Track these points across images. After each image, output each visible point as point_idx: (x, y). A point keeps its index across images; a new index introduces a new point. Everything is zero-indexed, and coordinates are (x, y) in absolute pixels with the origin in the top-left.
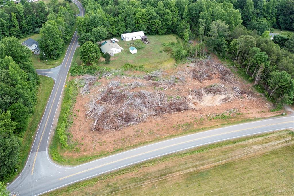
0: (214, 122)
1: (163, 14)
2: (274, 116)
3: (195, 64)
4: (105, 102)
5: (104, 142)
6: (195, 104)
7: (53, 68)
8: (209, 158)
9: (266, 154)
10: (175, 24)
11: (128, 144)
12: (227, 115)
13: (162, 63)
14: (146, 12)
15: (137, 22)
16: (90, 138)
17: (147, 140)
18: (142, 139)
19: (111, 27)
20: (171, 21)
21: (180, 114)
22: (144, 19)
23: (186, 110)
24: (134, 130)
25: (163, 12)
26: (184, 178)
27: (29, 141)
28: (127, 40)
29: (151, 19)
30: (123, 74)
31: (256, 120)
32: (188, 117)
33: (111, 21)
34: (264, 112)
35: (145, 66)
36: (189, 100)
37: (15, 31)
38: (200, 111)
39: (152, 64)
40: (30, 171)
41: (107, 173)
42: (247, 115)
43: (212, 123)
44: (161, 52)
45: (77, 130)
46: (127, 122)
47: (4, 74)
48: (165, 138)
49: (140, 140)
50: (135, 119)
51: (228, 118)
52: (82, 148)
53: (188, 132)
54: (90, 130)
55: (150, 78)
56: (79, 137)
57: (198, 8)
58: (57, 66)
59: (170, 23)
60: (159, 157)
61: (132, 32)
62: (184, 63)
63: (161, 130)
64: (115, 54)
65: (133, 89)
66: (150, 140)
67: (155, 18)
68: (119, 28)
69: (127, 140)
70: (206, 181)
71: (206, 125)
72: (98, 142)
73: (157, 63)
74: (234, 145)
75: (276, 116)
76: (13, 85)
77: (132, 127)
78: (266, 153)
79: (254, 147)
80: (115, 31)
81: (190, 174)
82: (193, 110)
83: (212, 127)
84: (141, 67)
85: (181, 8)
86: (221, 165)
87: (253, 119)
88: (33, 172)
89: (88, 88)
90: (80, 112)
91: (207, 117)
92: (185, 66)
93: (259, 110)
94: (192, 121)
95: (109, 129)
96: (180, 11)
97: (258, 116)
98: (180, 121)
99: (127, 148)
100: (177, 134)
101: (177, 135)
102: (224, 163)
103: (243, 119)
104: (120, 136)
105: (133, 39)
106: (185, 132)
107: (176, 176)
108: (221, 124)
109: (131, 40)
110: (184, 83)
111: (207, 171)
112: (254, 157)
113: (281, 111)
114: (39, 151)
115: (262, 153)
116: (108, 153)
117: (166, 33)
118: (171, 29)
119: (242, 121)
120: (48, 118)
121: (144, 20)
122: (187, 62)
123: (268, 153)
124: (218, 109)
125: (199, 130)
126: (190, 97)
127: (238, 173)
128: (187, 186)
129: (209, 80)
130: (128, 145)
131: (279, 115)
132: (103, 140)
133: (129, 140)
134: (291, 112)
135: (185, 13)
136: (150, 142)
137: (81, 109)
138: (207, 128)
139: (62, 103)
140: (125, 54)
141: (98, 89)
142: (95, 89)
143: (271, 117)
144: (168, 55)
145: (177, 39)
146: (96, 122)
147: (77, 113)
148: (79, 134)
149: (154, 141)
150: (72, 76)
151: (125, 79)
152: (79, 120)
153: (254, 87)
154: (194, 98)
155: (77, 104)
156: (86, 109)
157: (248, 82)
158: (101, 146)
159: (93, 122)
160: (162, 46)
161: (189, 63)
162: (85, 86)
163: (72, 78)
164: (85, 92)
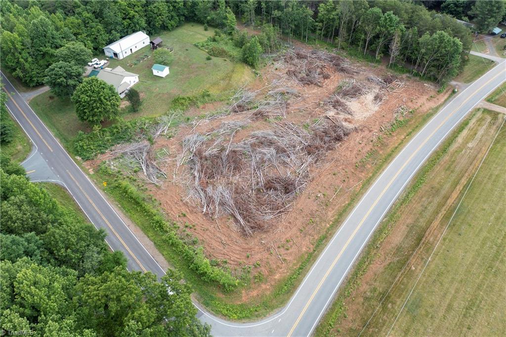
0: (396, 135)
2: (448, 98)
3: (281, 61)
4: (214, 177)
5: (287, 241)
6: (347, 121)
8: (441, 186)
11: (323, 224)
12: (402, 119)
13: (231, 77)
16: (257, 247)
17: (343, 205)
18: (335, 205)
21: (346, 143)
23: (348, 135)
24: (311, 199)
30: (188, 119)
31: (436, 112)
32: (360, 143)
34: (434, 97)
36: (335, 119)
38: (366, 128)
39: (216, 84)
42: (421, 109)
43: (396, 138)
44: (208, 59)
45: (222, 248)
46: (287, 192)
48: (364, 189)
49: (333, 209)
50: (296, 181)
51: (406, 122)
52: (264, 271)
53: (381, 166)
55: (242, 108)
56: (238, 257)
58: (27, 155)
61: (121, 37)
62: (265, 66)
63: (346, 180)
65: (235, 136)
66: (347, 202)
68: (94, 36)
69: (317, 219)
70: (471, 216)
71: (392, 145)
72: (279, 247)
73: (223, 79)
77: (303, 197)
79: (470, 145)
81: (446, 217)
82: (356, 130)
83: (400, 144)
84: (206, 95)
87: (432, 111)
90: (187, 216)
91: (383, 133)
92: (271, 70)
93: (426, 97)
94: (370, 146)
95: (271, 217)
97: (433, 105)
98: (358, 154)
99: (329, 230)
100: (371, 175)
101: (373, 176)
103: (422, 116)
104: (302, 220)
106: (378, 167)
107: (434, 230)
108: (406, 134)
109: (131, 52)
110: (299, 96)
113: (448, 88)
116: (311, 254)
119: (425, 120)
120: (135, 257)
122: (267, 62)
124: (384, 116)
125: (390, 155)
126: (331, 113)
127: (489, 186)
128: (460, 235)
129: (326, 78)
130: (326, 226)
131: (452, 95)
132: (283, 240)
133: (321, 218)
134: (458, 85)
136: (349, 204)
137: (184, 210)
138: (396, 148)
139: (130, 217)
140: (151, 83)
141: (174, 161)
142: (169, 164)
143: (446, 101)
144: (225, 60)
145: (206, 30)
146: (239, 217)
147: (185, 219)
148: (232, 252)
149: (353, 200)
150: (88, 159)
151: (200, 126)
152: (203, 229)
153: (390, 68)
154: (338, 114)
155: (165, 205)
156: (194, 205)
157: (376, 65)
158: (290, 251)
159: (232, 220)
160: (199, 48)
161: (273, 64)
162: (142, 167)
163: (94, 165)
164: (158, 178)
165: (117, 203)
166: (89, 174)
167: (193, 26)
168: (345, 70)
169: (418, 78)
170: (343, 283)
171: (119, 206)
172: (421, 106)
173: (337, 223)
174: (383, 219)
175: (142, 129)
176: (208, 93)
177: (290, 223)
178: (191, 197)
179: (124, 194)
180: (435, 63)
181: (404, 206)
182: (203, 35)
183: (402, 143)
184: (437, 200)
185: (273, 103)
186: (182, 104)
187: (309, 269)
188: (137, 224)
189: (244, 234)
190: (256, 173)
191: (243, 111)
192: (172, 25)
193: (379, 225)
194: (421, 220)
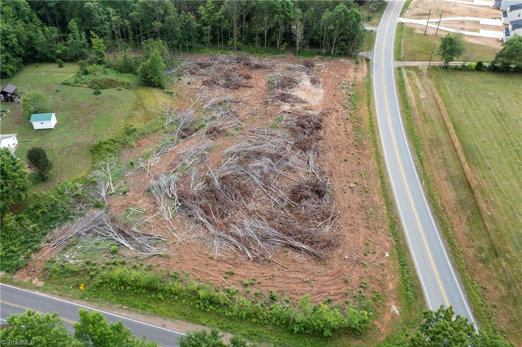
0: (360, 108)
3: (186, 75)
4: (225, 215)
5: (366, 245)
6: (308, 109)
11: (380, 212)
13: (143, 105)
16: (345, 267)
17: (378, 186)
18: (373, 189)
21: (327, 129)
24: (348, 193)
30: (131, 163)
31: (371, 80)
32: (340, 125)
34: (358, 69)
36: (295, 111)
38: (330, 110)
42: (357, 81)
43: (362, 110)
44: (97, 93)
45: (309, 288)
46: (321, 196)
48: (381, 164)
52: (375, 287)
53: (375, 137)
62: (173, 84)
63: (360, 161)
69: (371, 209)
70: (481, 150)
71: (365, 117)
72: (366, 254)
73: (136, 109)
77: (338, 194)
79: (422, 96)
82: (323, 115)
90: (234, 272)
91: (349, 109)
92: (184, 86)
93: (352, 70)
94: (350, 124)
98: (348, 135)
100: (374, 149)
101: (377, 149)
104: (358, 217)
108: (366, 104)
124: (335, 95)
126: (286, 107)
130: (383, 212)
132: (362, 245)
133: (373, 207)
136: (383, 183)
137: (224, 267)
138: (371, 118)
139: (155, 314)
140: (39, 139)
141: (157, 218)
142: (153, 224)
143: (368, 68)
144: (120, 90)
145: (61, 66)
146: (297, 244)
147: (236, 278)
148: (325, 285)
149: (382, 178)
150: (18, 268)
151: (153, 167)
152: (268, 278)
153: (298, 55)
154: (292, 106)
155: (194, 273)
156: (232, 257)
157: (283, 55)
158: (378, 253)
159: (290, 252)
160: (74, 86)
161: (180, 79)
162: (118, 242)
163: (34, 271)
164: (155, 245)
165: (118, 305)
166: (38, 288)
167: (37, 67)
168: (260, 67)
169: (330, 57)
170: (450, 259)
171: (124, 307)
172: (355, 78)
173: (390, 204)
174: (422, 183)
175: (77, 195)
176: (134, 127)
177: (350, 225)
178: (217, 249)
179: (122, 288)
180: (342, 37)
181: (425, 165)
182: (61, 72)
183: (371, 112)
184: (446, 149)
185: (219, 115)
186: (108, 150)
187: (412, 262)
188: (173, 317)
189: (318, 259)
190: (270, 190)
191: (192, 134)
192: (10, 70)
193: (424, 190)
194: (452, 170)
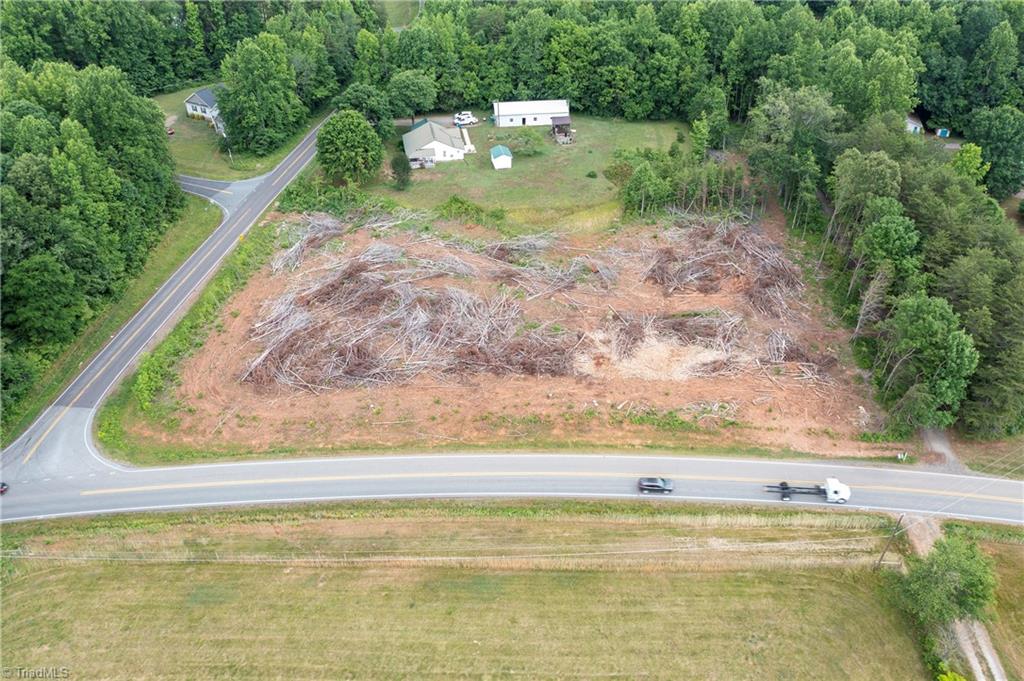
0: (629, 431)
1: (652, 50)
2: (863, 459)
3: (683, 231)
4: (323, 302)
5: (254, 418)
6: (599, 361)
7: (241, 179)
8: (536, 540)
9: (740, 574)
10: (684, 87)
11: (318, 439)
12: (686, 418)
13: (573, 213)
14: (591, 35)
15: (551, 66)
17: (380, 442)
18: (369, 433)
19: (463, 75)
20: (674, 76)
21: (531, 382)
22: (577, 58)
23: (554, 373)
24: (359, 404)
25: (648, 42)
26: (417, 579)
27: (68, 372)
28: (503, 123)
29: (600, 63)
30: (427, 228)
31: (782, 458)
32: (548, 397)
33: (468, 56)
34: (831, 437)
35: (511, 215)
36: (586, 345)
37: (191, 59)
38: (602, 387)
39: (539, 210)
40: (23, 453)
41: (214, 507)
42: (760, 433)
43: (620, 434)
44: (592, 175)
45: (201, 369)
46: (349, 373)
47: (36, 168)
48: (438, 449)
49: (359, 435)
50: (378, 370)
51: (685, 427)
52: (187, 421)
53: (520, 446)
54: (235, 377)
55: (503, 253)
56: (195, 389)
57: (776, 38)
58: (253, 177)
59: (668, 83)
60: (386, 499)
61: (532, 99)
62: (647, 224)
63: (439, 420)
64: (438, 164)
65: (431, 278)
66: (389, 444)
67: (617, 58)
69: (323, 428)
71: (594, 437)
72: (238, 416)
73: (558, 210)
74: (649, 520)
75: (870, 459)
76: (56, 205)
77: (357, 394)
78: (743, 571)
80: (473, 90)
81: (444, 571)
82: (581, 378)
83: (612, 446)
84: (498, 215)
85: (719, 33)
86: (558, 571)
87: (779, 450)
88: (30, 459)
89: (301, 255)
90: (238, 318)
92: (646, 234)
93: (814, 425)
94: (553, 412)
95: (289, 383)
96: (716, 42)
97: (803, 444)
98: (515, 406)
99: (310, 450)
100: (481, 443)
101: (483, 447)
102: (570, 568)
103: (739, 442)
104: (308, 413)
105: (527, 123)
106: (513, 443)
108: (649, 442)
109: (520, 123)
110: (606, 288)
111: (504, 579)
112: (689, 575)
113: (900, 445)
114: (75, 405)
115: (725, 567)
116: (250, 452)
117: (651, 117)
118: (671, 104)
119: (732, 451)
120: (148, 320)
121: (577, 63)
122: (662, 221)
123: (747, 574)
124: (667, 394)
125: (560, 446)
126: (598, 336)
128: (412, 606)
129: (701, 291)
130: (318, 443)
131: (883, 459)
132: (254, 414)
134: (939, 457)
135: (730, 52)
137: (246, 311)
138: (591, 445)
140: (473, 168)
141: (328, 261)
142: (320, 260)
144: (610, 189)
145: (681, 140)
146: (263, 355)
147: (230, 319)
149: (400, 447)
150: (281, 210)
152: (225, 340)
153: (851, 342)
154: (607, 342)
156: (260, 314)
157: (838, 324)
158: (240, 430)
161: (667, 228)
162: (294, 245)
163: (275, 218)
164: (285, 265)
166: (256, 224)
169: (872, 392)
172: (770, 429)
173: (335, 451)
176: (505, 214)
182: (661, 145)
187: (218, 462)
193: (368, 500)
